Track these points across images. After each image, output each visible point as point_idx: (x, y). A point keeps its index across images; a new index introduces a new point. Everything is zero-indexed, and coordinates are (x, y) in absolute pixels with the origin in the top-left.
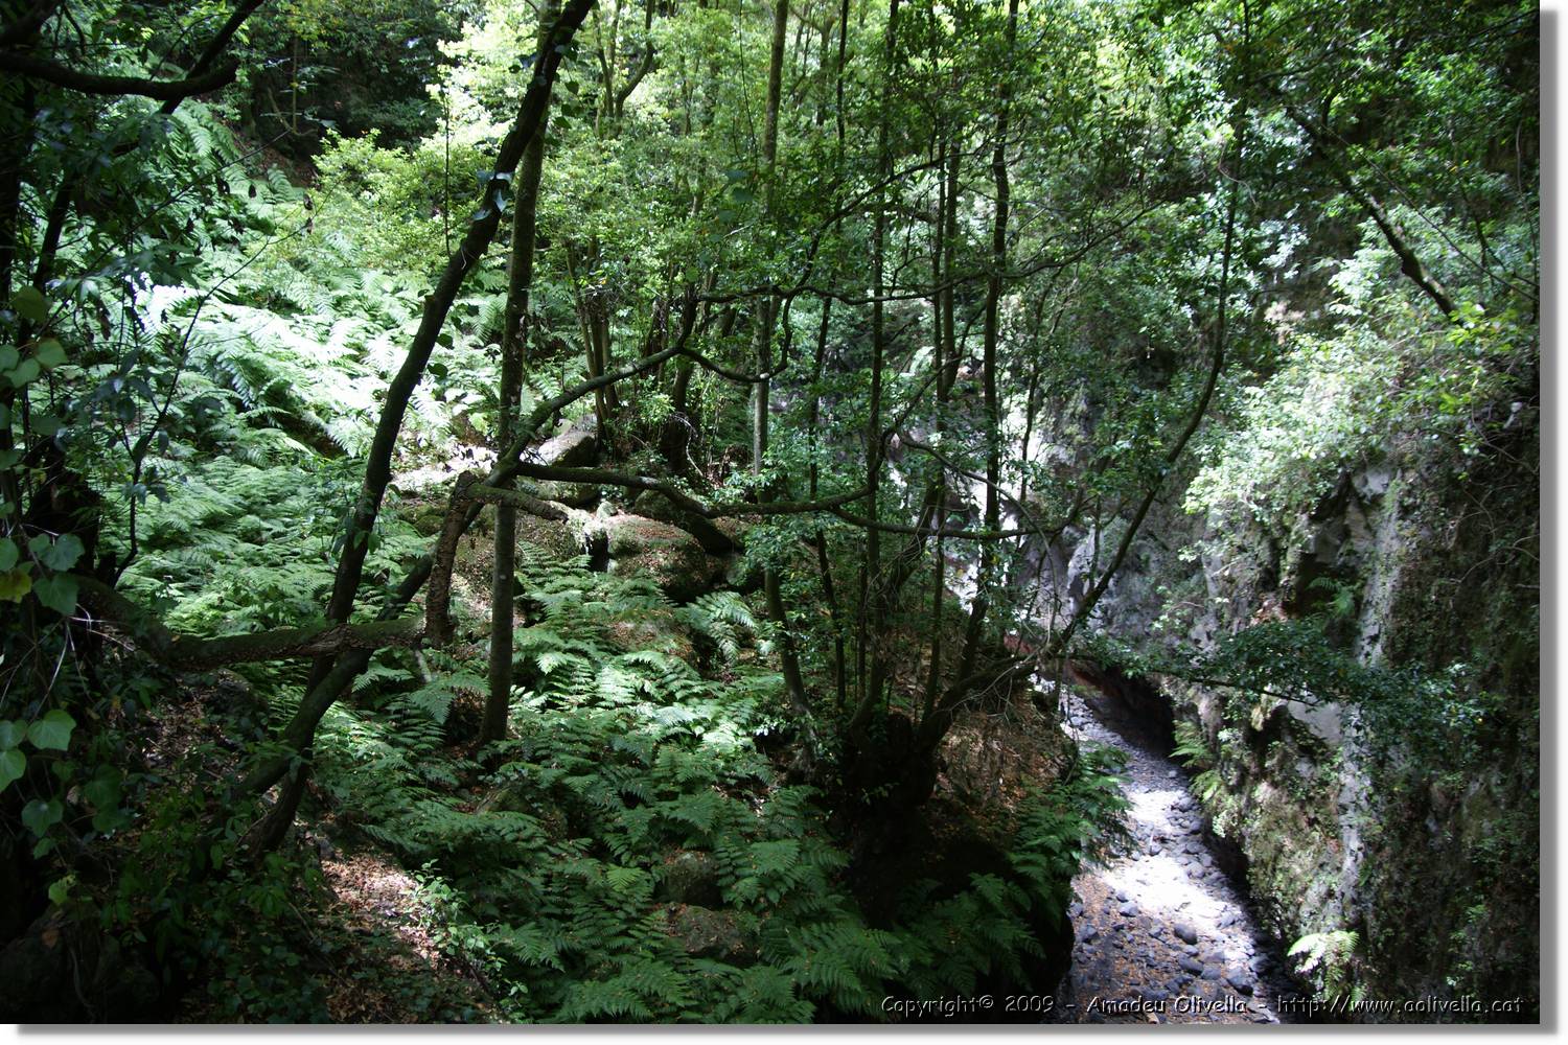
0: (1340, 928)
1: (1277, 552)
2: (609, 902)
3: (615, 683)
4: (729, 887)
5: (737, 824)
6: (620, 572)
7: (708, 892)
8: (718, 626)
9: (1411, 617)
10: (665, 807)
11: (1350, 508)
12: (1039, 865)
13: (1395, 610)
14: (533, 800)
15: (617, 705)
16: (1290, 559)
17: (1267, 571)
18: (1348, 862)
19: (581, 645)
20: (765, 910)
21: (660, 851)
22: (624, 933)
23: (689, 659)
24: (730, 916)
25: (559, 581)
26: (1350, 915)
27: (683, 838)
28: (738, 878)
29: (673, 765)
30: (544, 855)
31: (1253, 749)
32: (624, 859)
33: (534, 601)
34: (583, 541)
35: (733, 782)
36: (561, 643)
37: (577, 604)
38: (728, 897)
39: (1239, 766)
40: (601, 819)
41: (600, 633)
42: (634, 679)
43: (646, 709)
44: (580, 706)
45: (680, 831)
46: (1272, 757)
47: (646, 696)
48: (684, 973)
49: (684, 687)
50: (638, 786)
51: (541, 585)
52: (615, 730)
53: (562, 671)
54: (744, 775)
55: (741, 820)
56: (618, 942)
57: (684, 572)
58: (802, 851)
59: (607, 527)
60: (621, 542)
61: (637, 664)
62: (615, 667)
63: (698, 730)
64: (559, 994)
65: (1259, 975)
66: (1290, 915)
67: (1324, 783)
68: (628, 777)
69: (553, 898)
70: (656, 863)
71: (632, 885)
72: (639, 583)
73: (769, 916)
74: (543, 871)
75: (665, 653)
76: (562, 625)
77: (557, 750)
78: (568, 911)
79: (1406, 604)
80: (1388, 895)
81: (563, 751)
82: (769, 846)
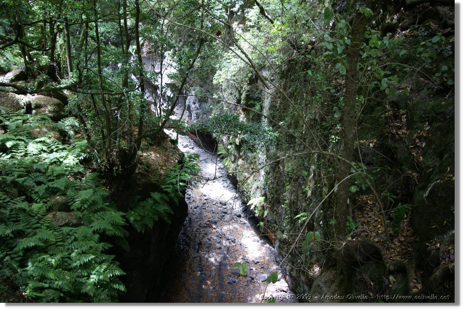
0: (261, 196)
1: (240, 94)
2: (32, 214)
3: (33, 148)
4: (72, 205)
5: (75, 186)
6: (36, 114)
7: (66, 207)
8: (68, 128)
9: (274, 111)
10: (50, 184)
11: (259, 81)
12: (170, 188)
13: (269, 109)
14: (5, 187)
15: (34, 155)
16: (243, 96)
17: (238, 100)
18: (262, 178)
19: (21, 138)
20: (84, 210)
21: (50, 197)
22: (38, 223)
23: (58, 139)
24: (72, 213)
25: (15, 118)
26: (263, 192)
27: (57, 192)
28: (75, 202)
29: (53, 171)
30: (9, 203)
31: (237, 150)
32: (38, 201)
33: (6, 125)
34: (23, 105)
35: (73, 174)
36: (14, 137)
37: (20, 125)
38: (72, 208)
39: (234, 155)
40: (30, 190)
41: (28, 133)
42: (40, 146)
43: (44, 155)
44: (22, 156)
45: (55, 190)
46: (242, 152)
47: (45, 151)
48: (58, 232)
49: (56, 147)
50: (41, 179)
51: (9, 120)
52: (34, 162)
53: (15, 146)
54: (76, 172)
55: (75, 185)
56: (36, 226)
57: (57, 112)
58: (95, 192)
59: (31, 100)
60: (36, 104)
61: (40, 142)
62: (33, 143)
63: (61, 160)
64: (15, 243)
65: (243, 211)
66: (248, 194)
67: (255, 158)
68: (38, 176)
69: (13, 216)
70: (49, 201)
71: (40, 208)
72: (42, 117)
73: (85, 211)
74: (10, 208)
75: (50, 138)
76: (14, 132)
77: (14, 171)
78: (18, 219)
79: (272, 107)
80: (271, 186)
81: (16, 171)
82: (85, 191)
